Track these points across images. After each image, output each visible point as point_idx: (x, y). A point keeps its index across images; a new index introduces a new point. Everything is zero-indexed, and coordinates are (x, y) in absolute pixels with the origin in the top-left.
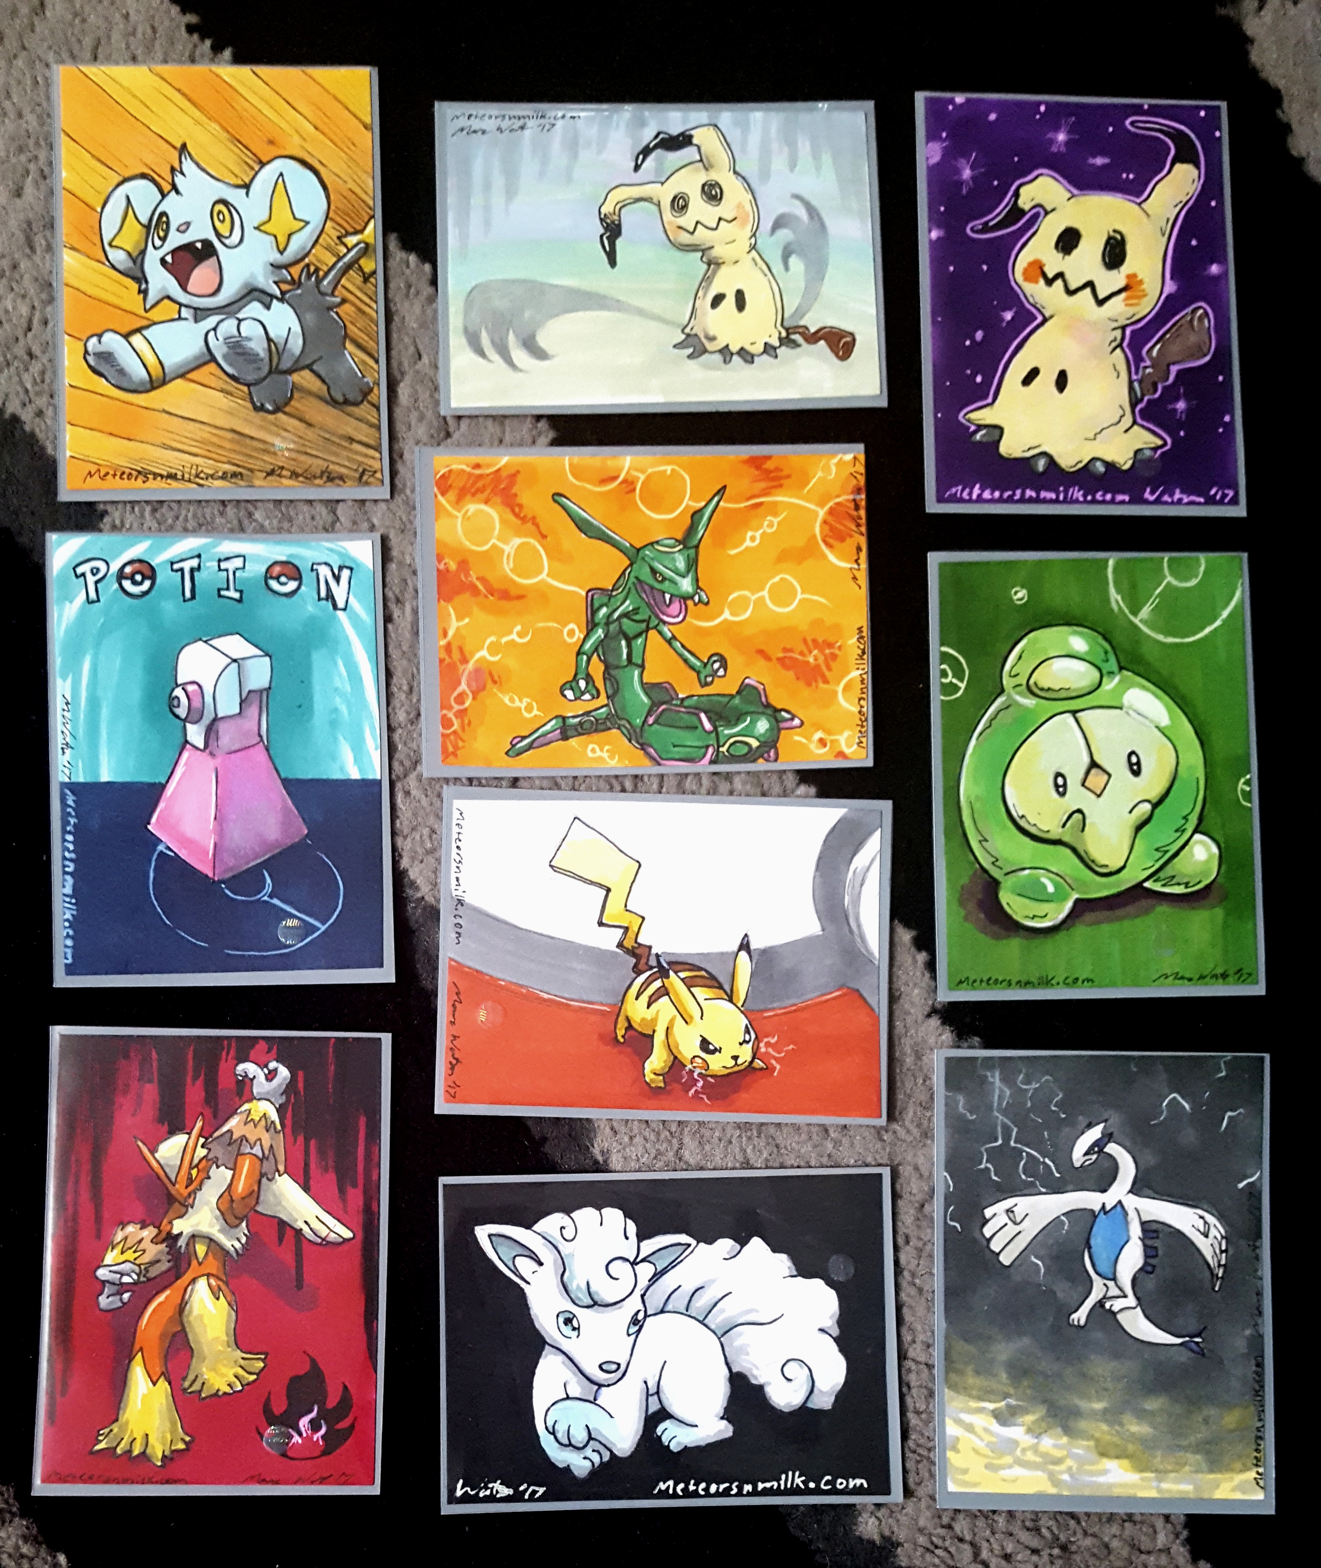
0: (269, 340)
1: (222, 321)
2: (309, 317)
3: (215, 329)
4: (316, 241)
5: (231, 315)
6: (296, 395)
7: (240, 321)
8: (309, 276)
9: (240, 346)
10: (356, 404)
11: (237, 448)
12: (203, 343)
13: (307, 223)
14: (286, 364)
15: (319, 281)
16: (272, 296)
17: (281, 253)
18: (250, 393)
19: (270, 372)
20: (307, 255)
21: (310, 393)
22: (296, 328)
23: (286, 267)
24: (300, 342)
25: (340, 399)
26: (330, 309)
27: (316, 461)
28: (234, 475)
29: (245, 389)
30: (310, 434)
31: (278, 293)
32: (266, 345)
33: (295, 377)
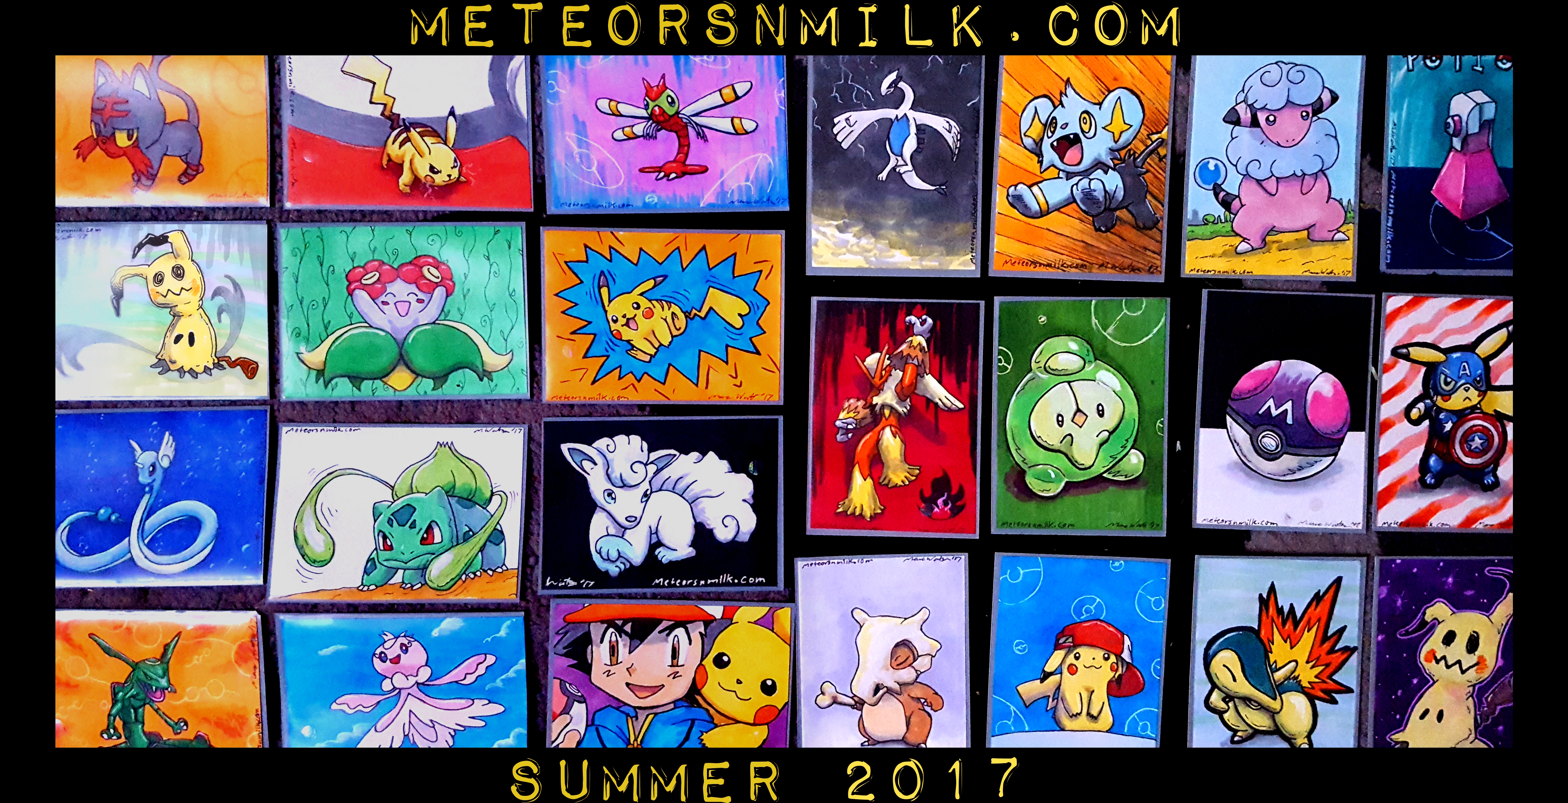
0: (1106, 191)
1: (1080, 180)
2: (1128, 180)
3: (1077, 184)
4: (1135, 137)
5: (1087, 176)
7: (1091, 180)
8: (1130, 156)
9: (1091, 195)
10: (1151, 229)
11: (1085, 251)
12: (1069, 192)
13: (1131, 126)
14: (1113, 206)
15: (1135, 159)
17: (1116, 142)
18: (1093, 222)
19: (1105, 209)
20: (1130, 144)
21: (1125, 222)
22: (1121, 185)
23: (1118, 150)
24: (1122, 193)
25: (1141, 225)
26: (1140, 175)
27: (1126, 260)
28: (1082, 266)
30: (1124, 245)
31: (1112, 165)
32: (1103, 193)
33: (1118, 213)
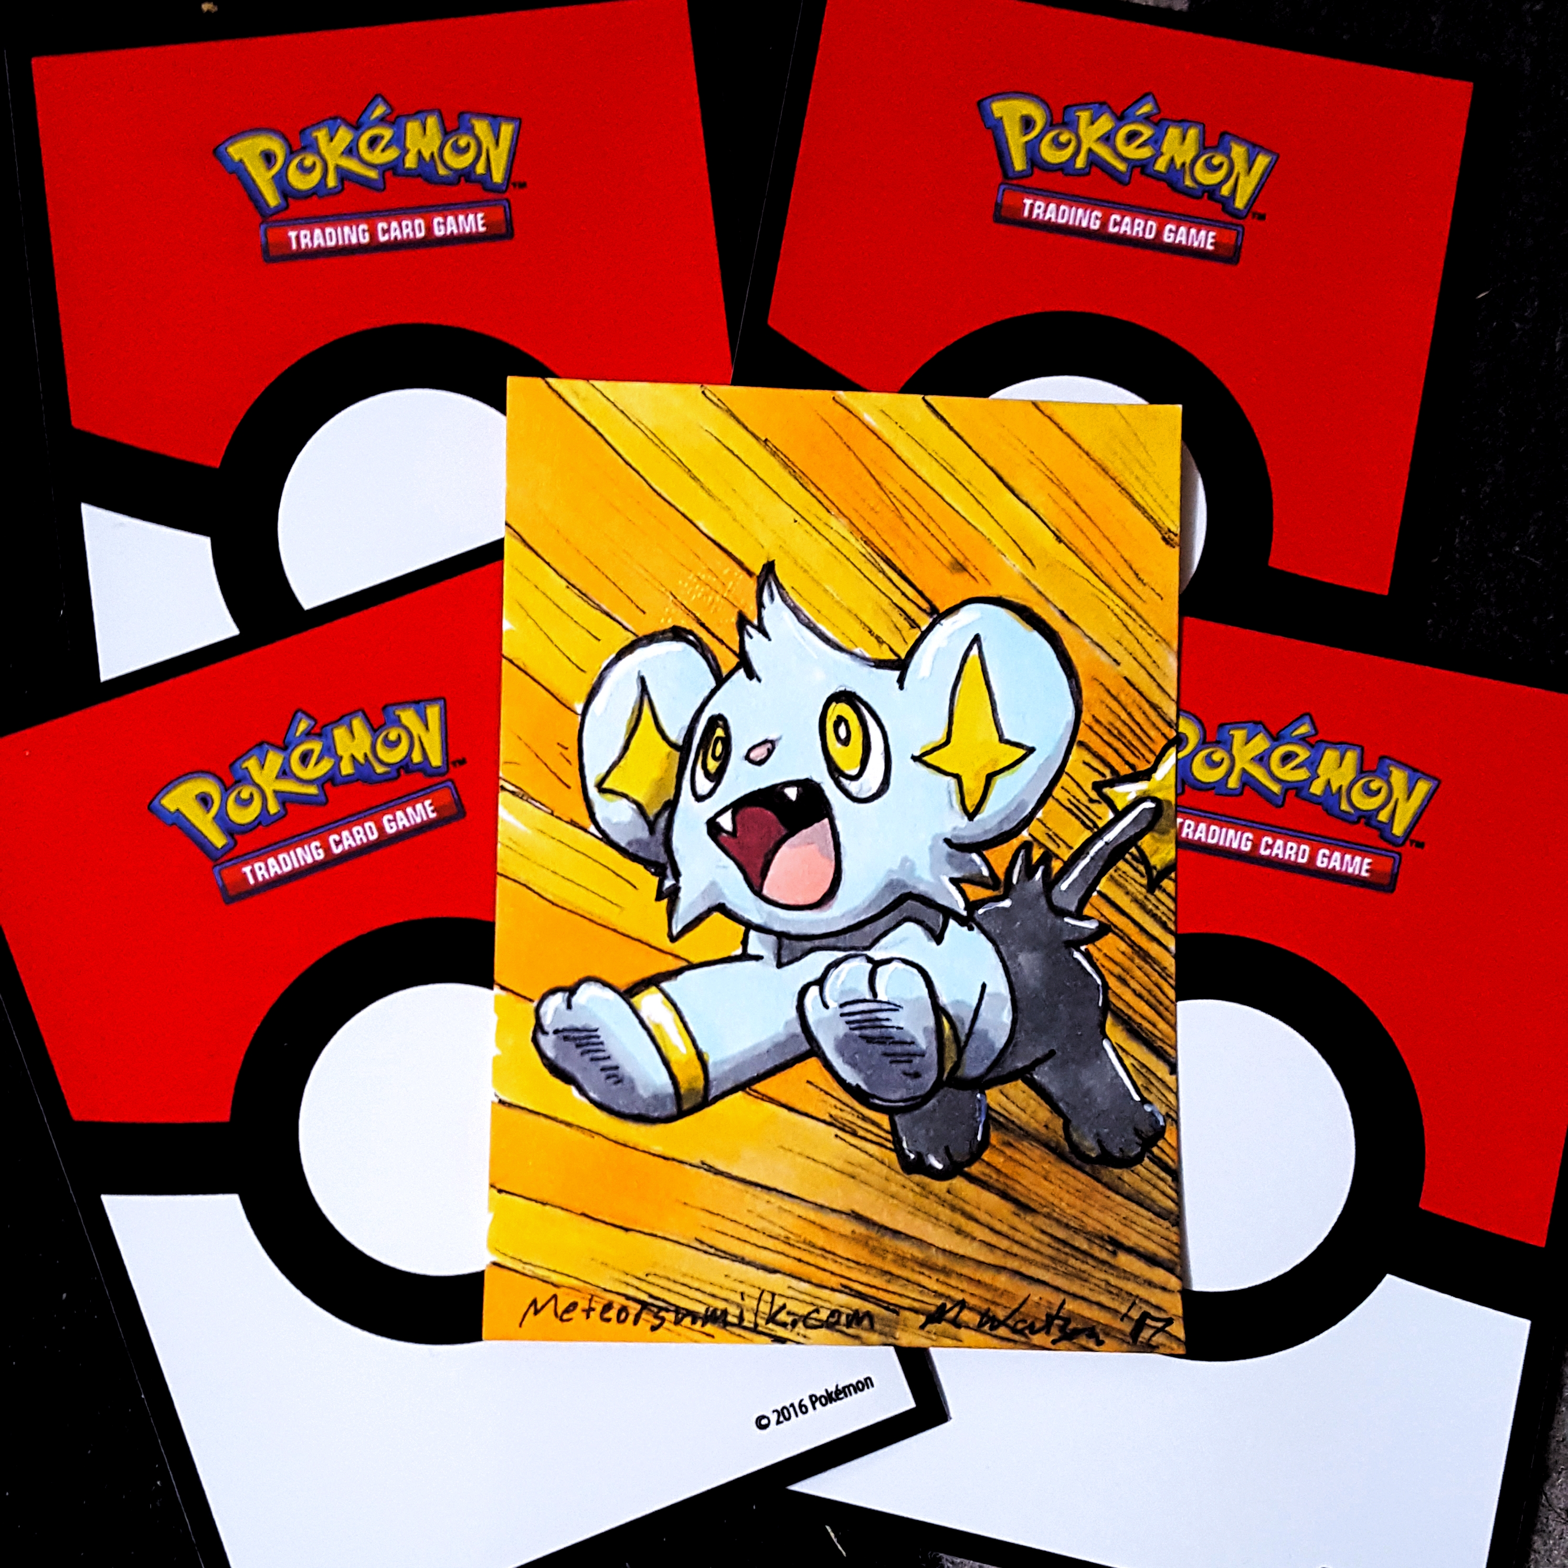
0: (938, 1010)
1: (836, 964)
2: (1026, 960)
3: (820, 982)
4: (1047, 794)
5: (854, 952)
6: (995, 1138)
7: (877, 964)
8: (1029, 871)
9: (875, 1023)
11: (863, 1255)
12: (794, 1013)
13: (1031, 750)
14: (973, 1068)
15: (1050, 883)
16: (948, 913)
17: (971, 816)
18: (894, 1131)
19: (938, 1085)
20: (1026, 822)
21: (1025, 1134)
22: (999, 985)
23: (979, 847)
24: (1006, 1017)
26: (1075, 944)
27: (1037, 1294)
28: (856, 1318)
29: (884, 1120)
30: (1025, 1227)
31: (960, 906)
32: (931, 1022)
33: (993, 1097)
